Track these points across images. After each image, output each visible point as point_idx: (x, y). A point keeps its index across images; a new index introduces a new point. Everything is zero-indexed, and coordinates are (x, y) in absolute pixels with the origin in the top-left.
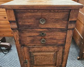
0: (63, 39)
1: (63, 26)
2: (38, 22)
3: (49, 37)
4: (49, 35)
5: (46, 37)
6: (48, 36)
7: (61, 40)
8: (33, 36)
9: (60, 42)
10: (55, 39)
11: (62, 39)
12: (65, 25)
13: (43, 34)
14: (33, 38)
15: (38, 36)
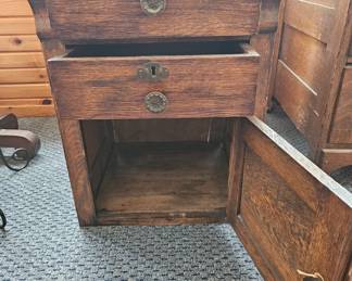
0: (245, 95)
1: (239, 25)
2: (134, 10)
3: (184, 85)
4: (181, 77)
5: (170, 86)
6: (176, 82)
7: (236, 96)
8: (112, 82)
9: (232, 107)
10: (209, 95)
11: (239, 92)
12: (249, 21)
13: (153, 68)
14: (112, 90)
15: (133, 79)
